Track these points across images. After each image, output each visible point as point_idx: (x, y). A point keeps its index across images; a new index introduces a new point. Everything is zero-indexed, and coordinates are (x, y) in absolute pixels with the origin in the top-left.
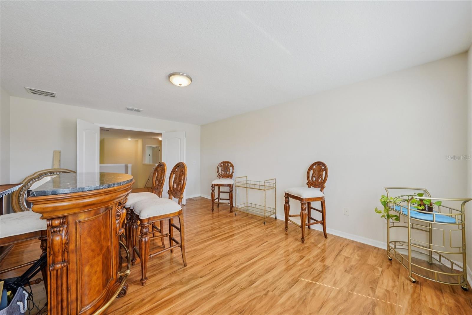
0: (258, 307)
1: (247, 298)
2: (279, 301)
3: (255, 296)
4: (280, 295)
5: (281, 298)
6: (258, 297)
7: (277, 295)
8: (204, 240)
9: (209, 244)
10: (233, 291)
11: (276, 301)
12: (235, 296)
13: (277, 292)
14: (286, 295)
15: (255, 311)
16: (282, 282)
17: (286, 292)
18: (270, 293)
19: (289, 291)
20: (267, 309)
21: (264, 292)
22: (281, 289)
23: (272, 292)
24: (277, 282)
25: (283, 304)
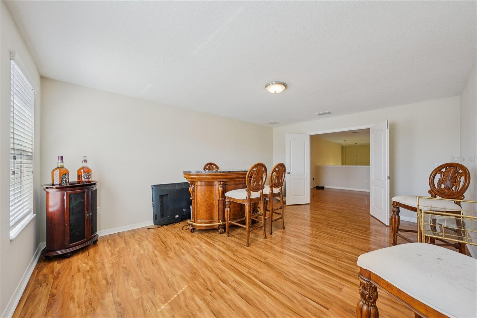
0: (197, 283)
1: (206, 277)
2: (198, 297)
3: (207, 282)
4: (204, 300)
5: (201, 300)
6: (207, 284)
7: (205, 297)
8: (297, 251)
9: (288, 254)
10: (216, 269)
11: (197, 294)
12: (211, 270)
13: (209, 298)
14: (203, 304)
15: (193, 280)
16: (222, 306)
17: (207, 306)
18: (209, 292)
19: (208, 309)
20: (192, 287)
21: (210, 288)
22: (212, 302)
23: (210, 294)
24: (223, 302)
25: (193, 299)
